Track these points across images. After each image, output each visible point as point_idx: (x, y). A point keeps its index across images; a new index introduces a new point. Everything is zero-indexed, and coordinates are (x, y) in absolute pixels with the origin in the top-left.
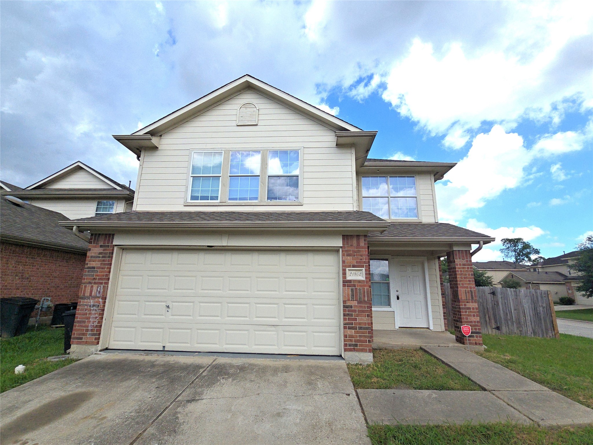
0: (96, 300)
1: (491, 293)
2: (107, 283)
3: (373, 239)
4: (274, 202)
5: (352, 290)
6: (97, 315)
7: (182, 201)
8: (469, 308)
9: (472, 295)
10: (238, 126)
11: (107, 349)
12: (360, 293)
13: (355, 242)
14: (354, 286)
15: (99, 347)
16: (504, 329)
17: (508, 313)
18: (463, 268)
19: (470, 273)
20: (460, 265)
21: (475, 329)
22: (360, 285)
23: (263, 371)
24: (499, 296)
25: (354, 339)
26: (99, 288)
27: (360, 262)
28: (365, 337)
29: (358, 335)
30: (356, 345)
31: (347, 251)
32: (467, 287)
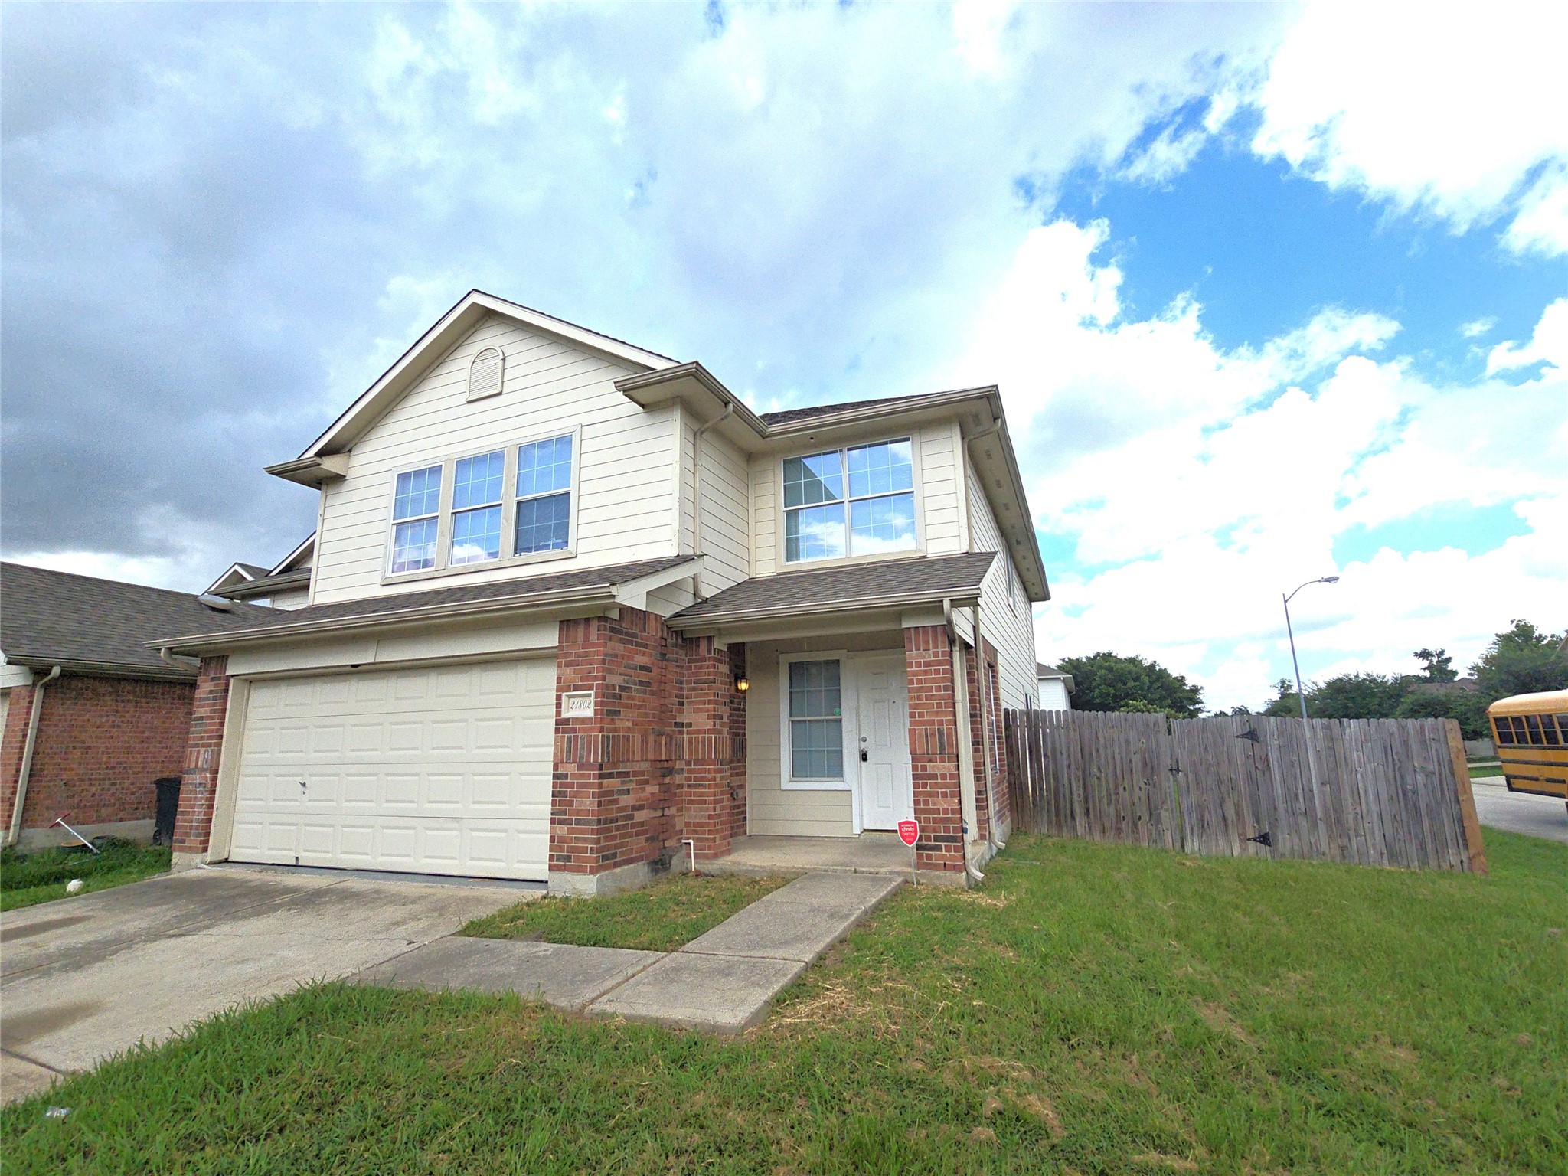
0: (203, 774)
1: (1244, 736)
2: (220, 745)
4: (526, 557)
5: (569, 739)
6: (204, 802)
7: (377, 578)
8: (935, 776)
10: (469, 402)
11: (226, 861)
12: (582, 744)
14: (574, 730)
15: (209, 856)
16: (1284, 841)
18: (926, 672)
19: (942, 685)
20: (918, 665)
22: (584, 729)
24: (1273, 744)
25: (566, 845)
26: (208, 753)
27: (587, 679)
28: (585, 840)
29: (573, 836)
31: (565, 655)
32: (932, 723)
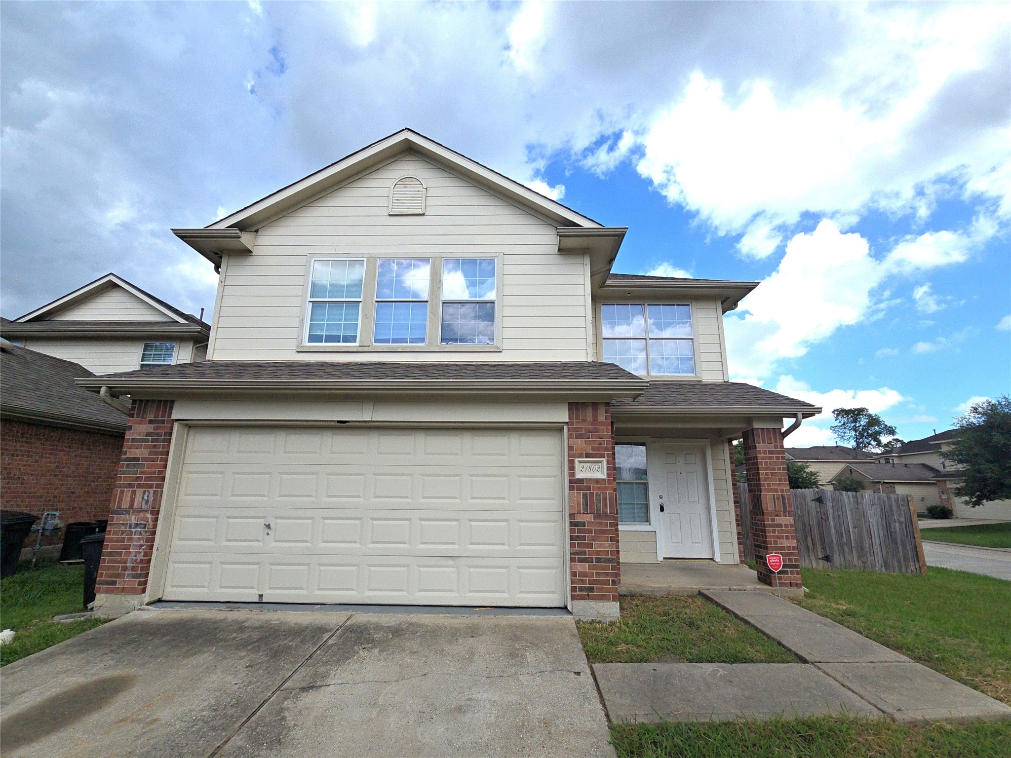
0: (142, 515)
1: (815, 500)
2: (161, 486)
3: (620, 410)
4: (452, 346)
5: (585, 496)
6: (142, 542)
7: (293, 344)
8: (780, 526)
9: (784, 504)
10: (390, 215)
11: (160, 601)
12: (598, 500)
13: (589, 413)
14: (589, 488)
15: (146, 597)
16: (837, 559)
17: (844, 533)
18: (770, 458)
19: (782, 466)
20: (765, 452)
21: (790, 560)
22: (598, 488)
23: (433, 634)
24: (829, 505)
25: (588, 578)
26: (147, 494)
27: (598, 449)
28: (607, 574)
29: (595, 571)
30: (592, 589)
31: (576, 430)
32: (776, 490)
